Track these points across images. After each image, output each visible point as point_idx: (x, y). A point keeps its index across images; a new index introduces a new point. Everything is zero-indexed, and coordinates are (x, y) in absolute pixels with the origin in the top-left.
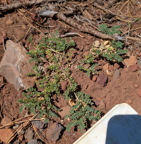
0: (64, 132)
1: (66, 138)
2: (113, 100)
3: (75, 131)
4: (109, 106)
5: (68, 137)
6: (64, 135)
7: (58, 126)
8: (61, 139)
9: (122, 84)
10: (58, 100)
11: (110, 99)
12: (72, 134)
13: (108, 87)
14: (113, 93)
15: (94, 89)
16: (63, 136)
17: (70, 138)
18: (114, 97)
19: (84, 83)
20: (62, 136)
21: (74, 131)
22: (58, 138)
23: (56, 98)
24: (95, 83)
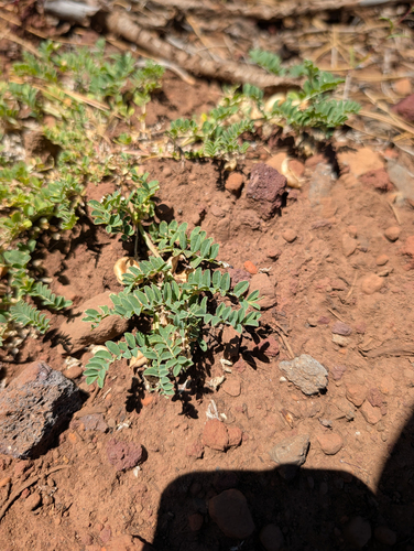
0: (75, 415)
1: (79, 445)
2: (306, 276)
3: (129, 409)
4: (288, 301)
5: (92, 437)
6: (76, 428)
7: (44, 374)
8: (54, 452)
9: (339, 220)
10: (65, 273)
11: (294, 267)
12: (111, 422)
13: (286, 223)
14: (308, 248)
15: (228, 225)
16: (70, 436)
17: (99, 445)
18: (313, 262)
19: (191, 204)
20: (62, 436)
21: (124, 411)
22: (36, 435)
23: (57, 268)
24: (234, 203)
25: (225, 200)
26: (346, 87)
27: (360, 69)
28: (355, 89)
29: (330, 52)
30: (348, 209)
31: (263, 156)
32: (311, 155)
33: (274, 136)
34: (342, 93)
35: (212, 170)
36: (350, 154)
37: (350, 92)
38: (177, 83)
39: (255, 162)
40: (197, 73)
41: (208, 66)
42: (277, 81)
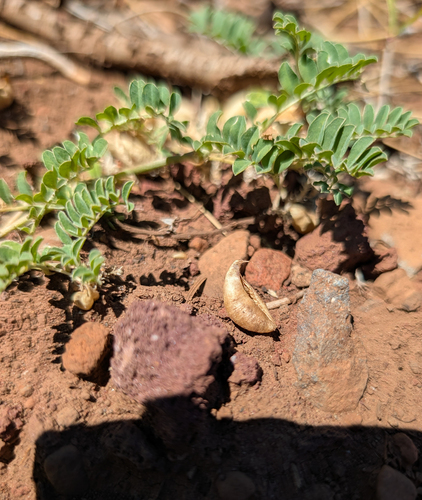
24: (92, 400)
25: (67, 394)
26: (385, 69)
27: (407, 37)
28: (400, 73)
29: (355, 16)
30: (392, 376)
31: (195, 243)
32: (311, 228)
33: (225, 189)
34: (377, 81)
35: (46, 305)
36: (398, 216)
37: (392, 78)
38: (58, 83)
39: (179, 255)
40: (102, 60)
41: (118, 47)
42: (240, 66)
